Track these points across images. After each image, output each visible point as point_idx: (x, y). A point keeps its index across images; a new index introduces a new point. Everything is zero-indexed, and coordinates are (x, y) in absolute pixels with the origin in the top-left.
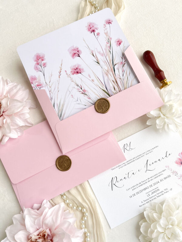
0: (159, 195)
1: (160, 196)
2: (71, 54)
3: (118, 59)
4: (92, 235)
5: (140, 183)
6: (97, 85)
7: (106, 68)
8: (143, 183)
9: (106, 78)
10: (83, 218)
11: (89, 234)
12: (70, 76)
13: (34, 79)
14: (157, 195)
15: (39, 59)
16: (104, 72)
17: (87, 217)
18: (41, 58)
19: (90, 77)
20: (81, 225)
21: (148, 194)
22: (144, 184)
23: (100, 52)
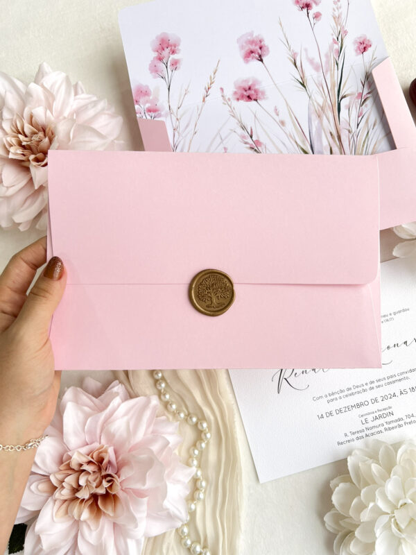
0: (391, 426)
1: (393, 428)
2: (243, 52)
3: (353, 85)
4: (213, 489)
5: (350, 389)
6: (290, 136)
7: (321, 101)
8: (357, 390)
9: (315, 123)
10: (198, 443)
11: (204, 484)
12: (229, 103)
13: (144, 92)
14: (385, 424)
15: (165, 47)
16: (312, 108)
17: (207, 444)
18: (171, 46)
19: (278, 115)
20: (191, 459)
21: (363, 419)
22: (359, 392)
23: (313, 59)
